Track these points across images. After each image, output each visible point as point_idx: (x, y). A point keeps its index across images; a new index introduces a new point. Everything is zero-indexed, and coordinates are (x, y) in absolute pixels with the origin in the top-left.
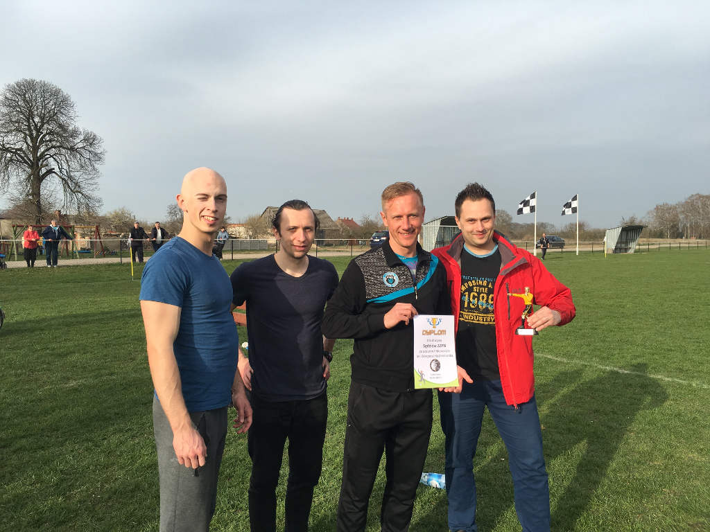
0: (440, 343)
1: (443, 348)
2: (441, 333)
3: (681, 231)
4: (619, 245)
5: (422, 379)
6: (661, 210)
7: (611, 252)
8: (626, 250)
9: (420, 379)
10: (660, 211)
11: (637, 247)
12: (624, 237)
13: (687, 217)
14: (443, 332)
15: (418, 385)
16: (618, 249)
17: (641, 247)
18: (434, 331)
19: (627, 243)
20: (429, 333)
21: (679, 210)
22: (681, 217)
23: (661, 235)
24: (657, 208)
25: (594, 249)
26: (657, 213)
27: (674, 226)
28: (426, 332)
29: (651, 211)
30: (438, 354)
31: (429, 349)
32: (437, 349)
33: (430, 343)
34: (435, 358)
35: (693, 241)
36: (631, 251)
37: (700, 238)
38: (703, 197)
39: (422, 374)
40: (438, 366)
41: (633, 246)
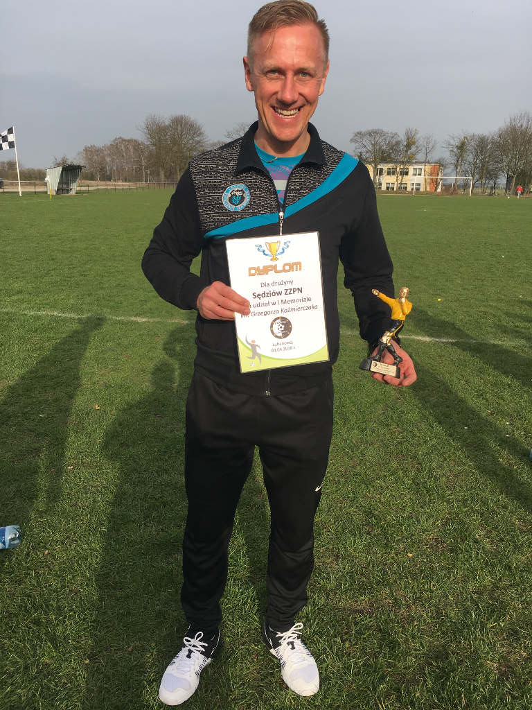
0: (289, 286)
1: (297, 295)
2: (291, 268)
3: (108, 173)
4: (61, 186)
5: (255, 354)
6: (90, 151)
7: (54, 193)
8: (68, 191)
9: (250, 354)
10: (89, 153)
11: (78, 188)
12: (64, 177)
13: (113, 160)
14: (293, 266)
15: (248, 365)
16: (60, 190)
17: (82, 188)
18: (274, 268)
19: (68, 184)
20: (265, 271)
21: (105, 153)
22: (108, 159)
23: (92, 178)
24: (86, 150)
25: (37, 190)
26: (86, 154)
27: (102, 169)
28: (257, 269)
29: (81, 153)
30: (286, 306)
31: (264, 300)
32: (283, 297)
33: (267, 290)
34: (280, 315)
35: (121, 185)
36: (73, 193)
37: (126, 181)
38: (125, 140)
39: (254, 347)
40: (287, 327)
41: (75, 187)
